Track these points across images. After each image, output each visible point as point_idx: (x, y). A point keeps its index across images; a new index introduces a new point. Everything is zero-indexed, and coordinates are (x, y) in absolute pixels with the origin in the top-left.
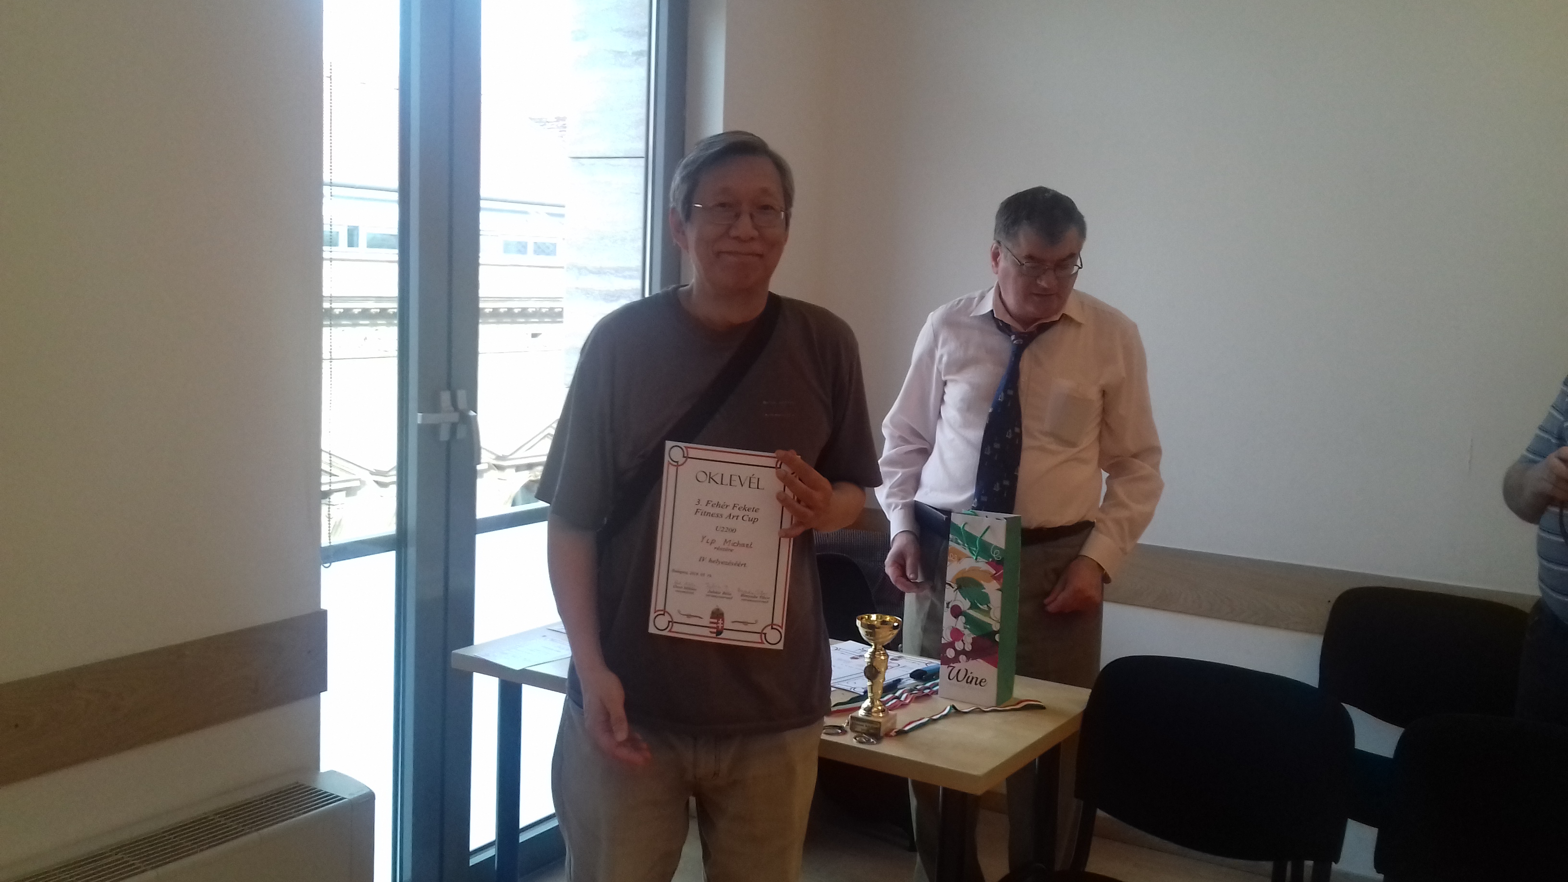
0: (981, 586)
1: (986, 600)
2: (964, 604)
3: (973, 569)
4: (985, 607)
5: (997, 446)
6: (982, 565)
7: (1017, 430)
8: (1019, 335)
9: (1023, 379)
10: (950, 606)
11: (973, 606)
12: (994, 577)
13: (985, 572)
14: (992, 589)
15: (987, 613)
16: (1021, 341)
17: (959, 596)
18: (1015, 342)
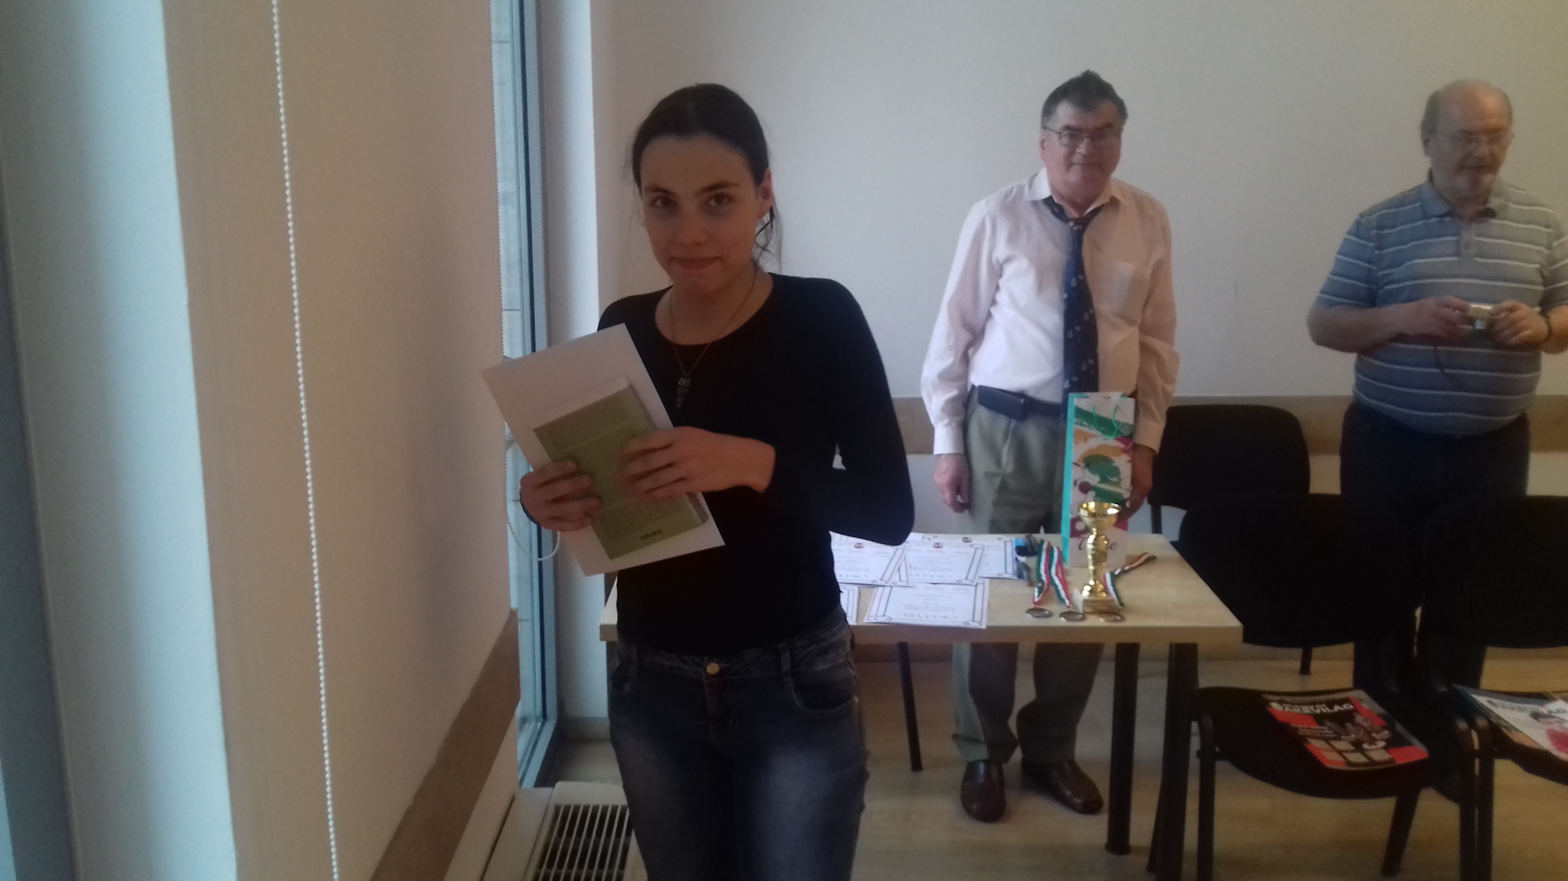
0: (1113, 462)
1: (1116, 472)
2: (1094, 479)
3: (1101, 447)
4: (1115, 479)
5: (1078, 328)
6: (1111, 441)
7: (1091, 311)
8: (1077, 221)
9: (1087, 264)
10: (1078, 484)
11: (1104, 480)
12: (1124, 451)
13: (1115, 448)
14: (1123, 464)
15: (1118, 484)
16: (1080, 227)
17: (1087, 472)
18: (1075, 228)
